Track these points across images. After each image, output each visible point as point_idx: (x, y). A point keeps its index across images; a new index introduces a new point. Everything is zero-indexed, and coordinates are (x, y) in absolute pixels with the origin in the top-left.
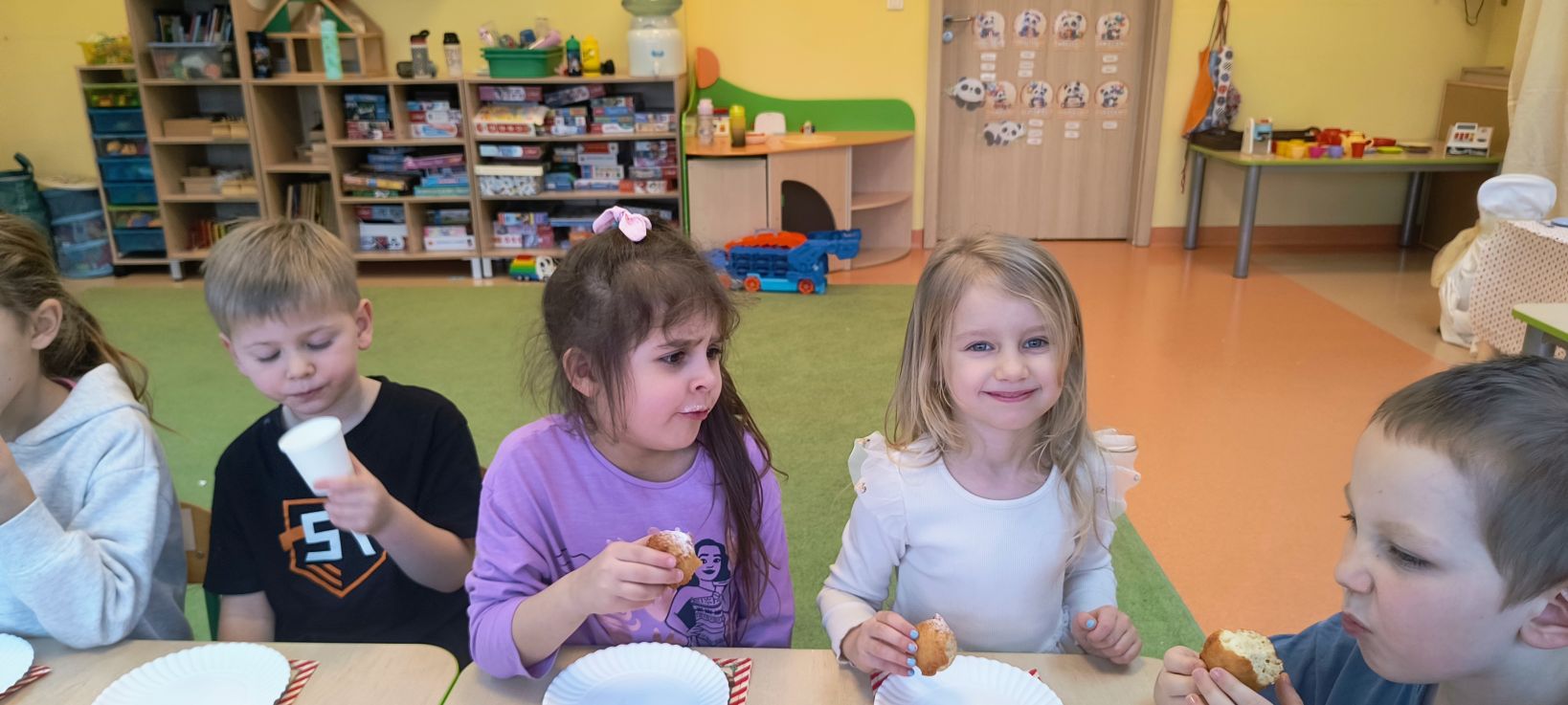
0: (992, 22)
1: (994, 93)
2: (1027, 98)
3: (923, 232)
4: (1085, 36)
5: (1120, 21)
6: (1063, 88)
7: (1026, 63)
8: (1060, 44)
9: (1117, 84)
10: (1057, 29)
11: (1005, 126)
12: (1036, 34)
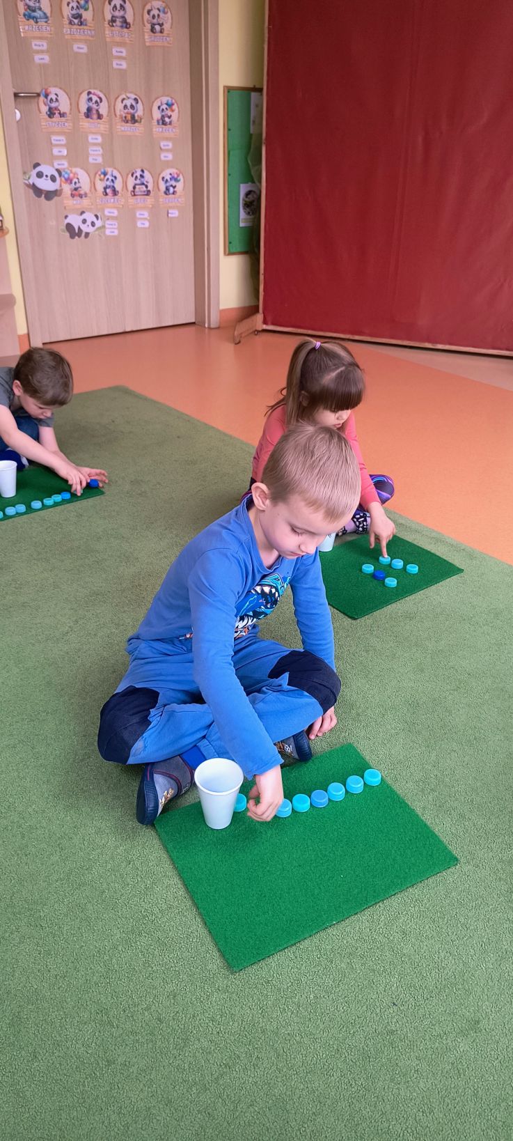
0: (57, 100)
1: (69, 180)
2: (100, 186)
3: (28, 334)
4: (143, 120)
5: (170, 105)
6: (130, 175)
7: (95, 148)
8: (123, 128)
9: (174, 171)
10: (118, 113)
11: (84, 216)
12: (100, 117)
